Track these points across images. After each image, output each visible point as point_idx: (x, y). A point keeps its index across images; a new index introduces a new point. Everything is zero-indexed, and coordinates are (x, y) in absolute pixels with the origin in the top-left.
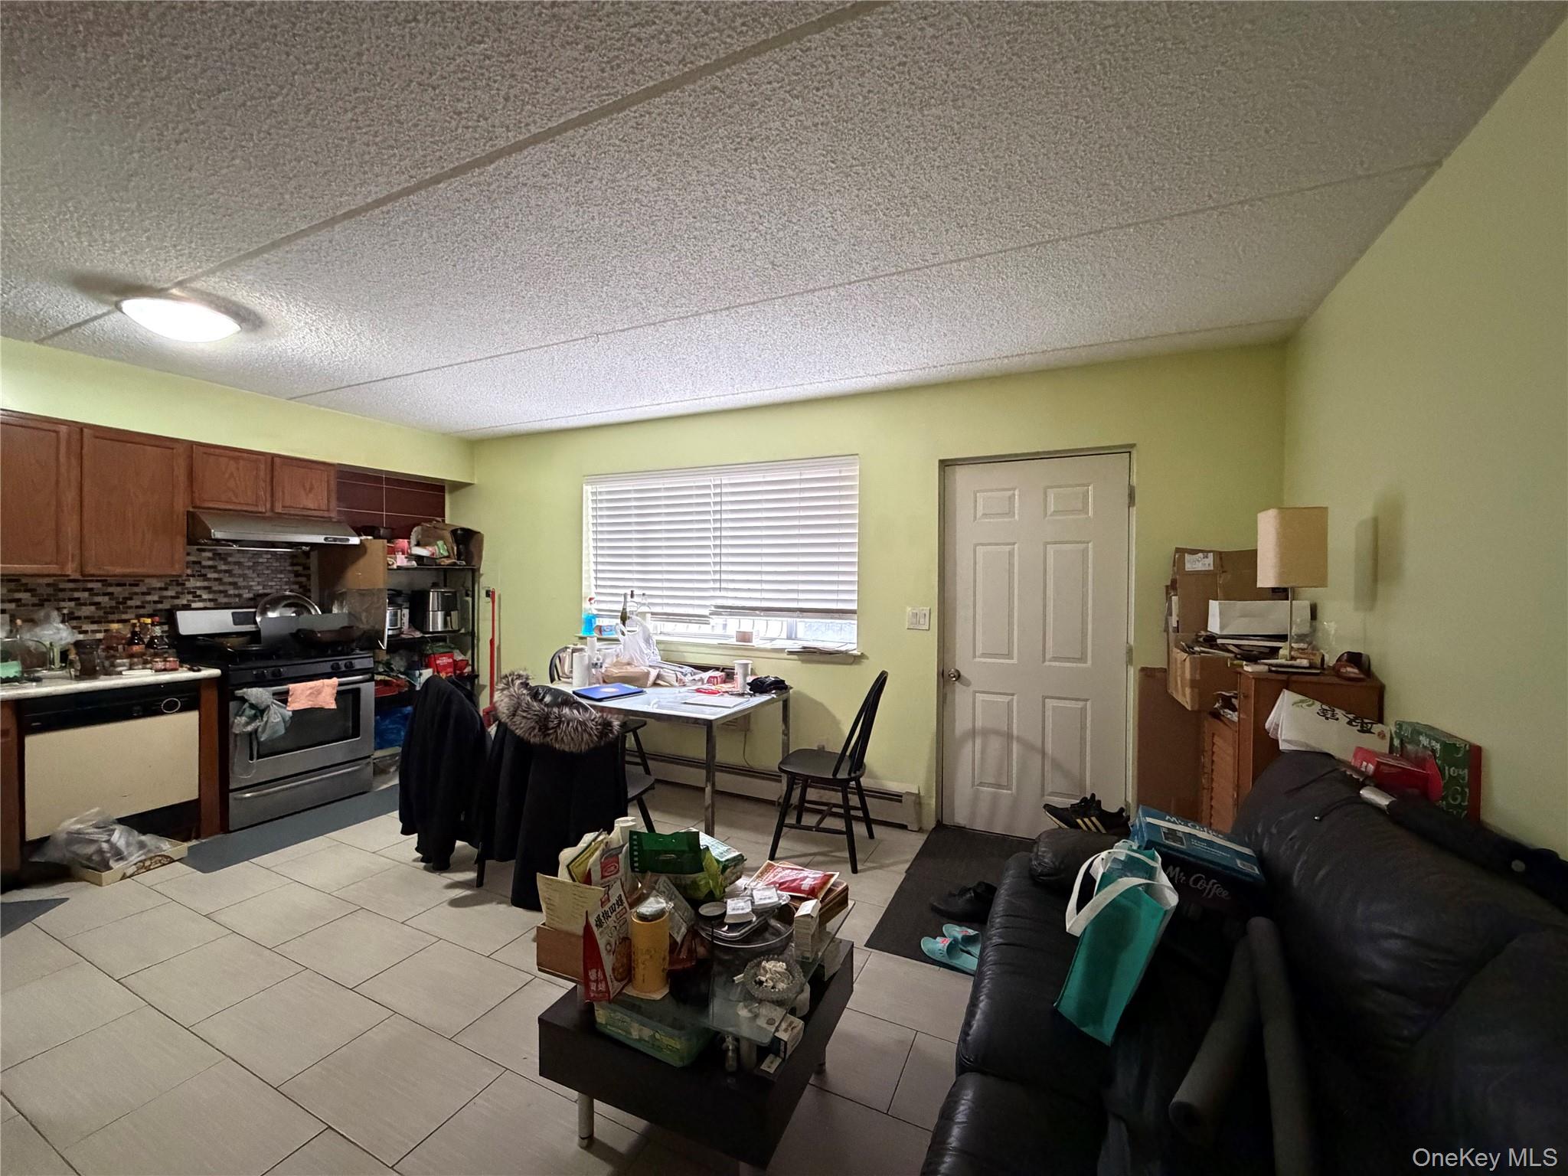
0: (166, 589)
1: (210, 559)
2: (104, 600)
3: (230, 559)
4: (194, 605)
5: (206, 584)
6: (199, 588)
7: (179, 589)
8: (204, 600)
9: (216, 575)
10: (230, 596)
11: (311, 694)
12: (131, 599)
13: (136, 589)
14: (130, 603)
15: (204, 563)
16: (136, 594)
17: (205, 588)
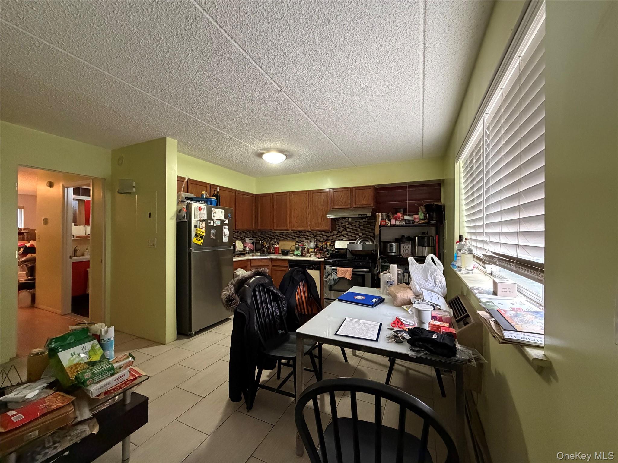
0: (337, 234)
1: (348, 225)
2: (325, 237)
3: (353, 225)
4: (344, 239)
5: (346, 233)
6: (345, 234)
7: (340, 234)
8: (346, 238)
9: (349, 230)
10: (353, 237)
11: (343, 272)
12: (330, 237)
13: (331, 234)
14: (330, 238)
15: (346, 226)
16: (331, 235)
17: (346, 234)
